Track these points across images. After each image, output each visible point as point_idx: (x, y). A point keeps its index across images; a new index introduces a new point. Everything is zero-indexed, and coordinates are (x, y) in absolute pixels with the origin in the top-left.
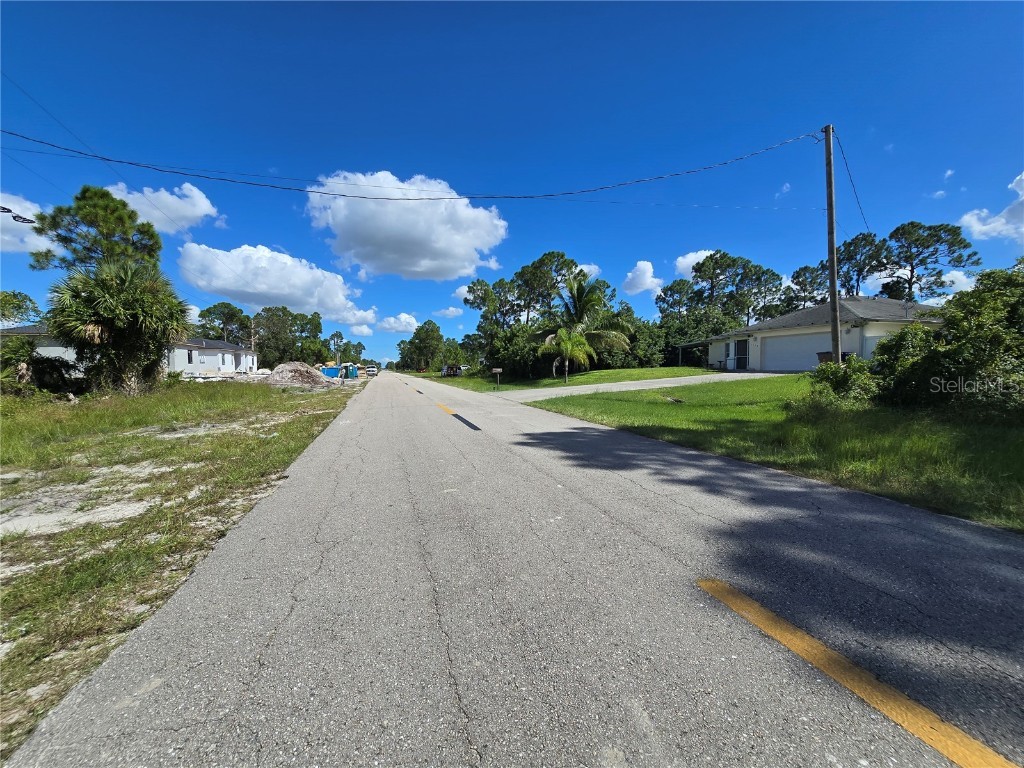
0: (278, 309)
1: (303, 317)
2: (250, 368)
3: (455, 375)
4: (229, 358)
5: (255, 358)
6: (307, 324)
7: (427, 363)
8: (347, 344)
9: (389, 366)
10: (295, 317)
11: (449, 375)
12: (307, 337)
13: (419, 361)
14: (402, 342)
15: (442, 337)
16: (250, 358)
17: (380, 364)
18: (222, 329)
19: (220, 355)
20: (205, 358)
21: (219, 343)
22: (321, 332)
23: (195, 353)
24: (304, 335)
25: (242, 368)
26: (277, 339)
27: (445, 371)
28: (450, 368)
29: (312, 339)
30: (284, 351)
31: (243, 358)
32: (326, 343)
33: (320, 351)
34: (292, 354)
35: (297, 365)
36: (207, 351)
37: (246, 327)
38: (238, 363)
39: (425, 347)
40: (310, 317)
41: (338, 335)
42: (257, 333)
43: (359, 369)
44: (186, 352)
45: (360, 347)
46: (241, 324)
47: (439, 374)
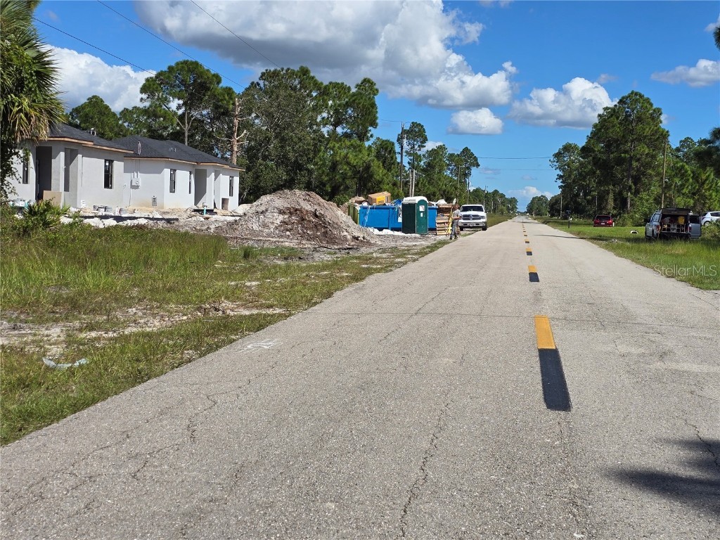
0: (290, 74)
1: (342, 88)
2: (224, 201)
3: (684, 237)
4: (184, 177)
5: (237, 180)
6: (347, 105)
7: (622, 203)
8: (433, 153)
9: (539, 209)
10: (325, 92)
11: (665, 237)
12: (346, 135)
13: (602, 198)
14: (568, 148)
15: (664, 136)
16: (224, 179)
17: (513, 201)
18: (182, 117)
19: (167, 172)
20: (141, 178)
21: (172, 146)
22: (374, 124)
23: (118, 166)
24: (339, 130)
25: (208, 202)
26: (283, 140)
27: (654, 226)
28: (670, 216)
29: (355, 140)
30: (298, 167)
31: (210, 179)
32: (385, 151)
33: (368, 167)
34: (310, 172)
35: (299, 198)
36: (145, 163)
37: (226, 113)
38: (200, 192)
39: (620, 161)
40: (354, 90)
41: (416, 133)
42: (244, 125)
43: (441, 211)
44: (100, 164)
45: (467, 160)
46: (216, 107)
47: (641, 231)
